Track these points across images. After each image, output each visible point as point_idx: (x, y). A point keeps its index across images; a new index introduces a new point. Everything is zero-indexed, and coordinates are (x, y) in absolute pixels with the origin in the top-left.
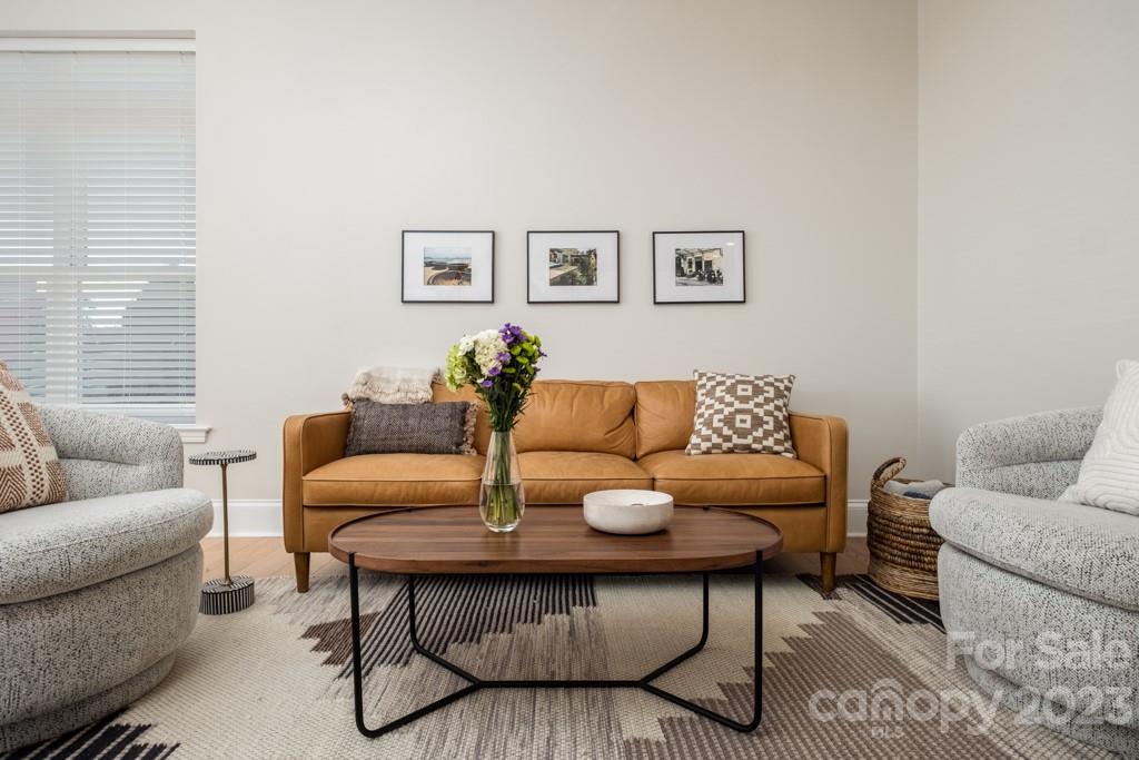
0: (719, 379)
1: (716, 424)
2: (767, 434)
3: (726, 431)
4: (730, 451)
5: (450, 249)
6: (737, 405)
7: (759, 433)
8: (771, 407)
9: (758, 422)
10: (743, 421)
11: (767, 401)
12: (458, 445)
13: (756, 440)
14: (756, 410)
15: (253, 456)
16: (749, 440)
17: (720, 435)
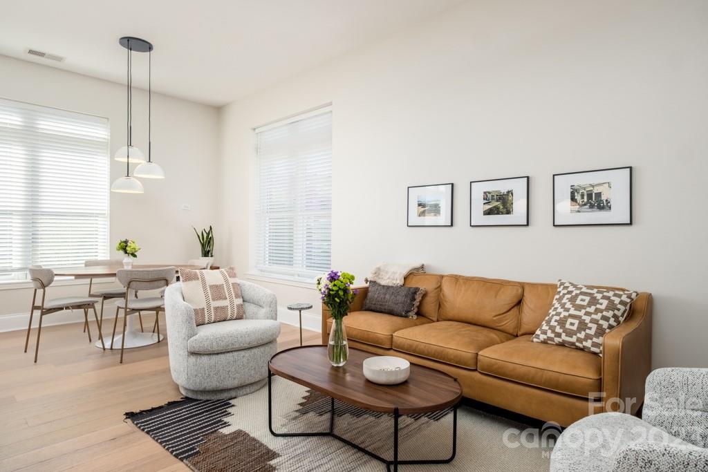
0: (571, 288)
1: (553, 323)
2: (588, 337)
3: (558, 330)
4: (562, 345)
6: (572, 311)
7: (582, 335)
8: (598, 316)
9: (583, 326)
10: (572, 324)
11: (597, 311)
12: (407, 312)
13: (579, 340)
14: (584, 317)
15: (311, 307)
16: (574, 339)
17: (553, 331)
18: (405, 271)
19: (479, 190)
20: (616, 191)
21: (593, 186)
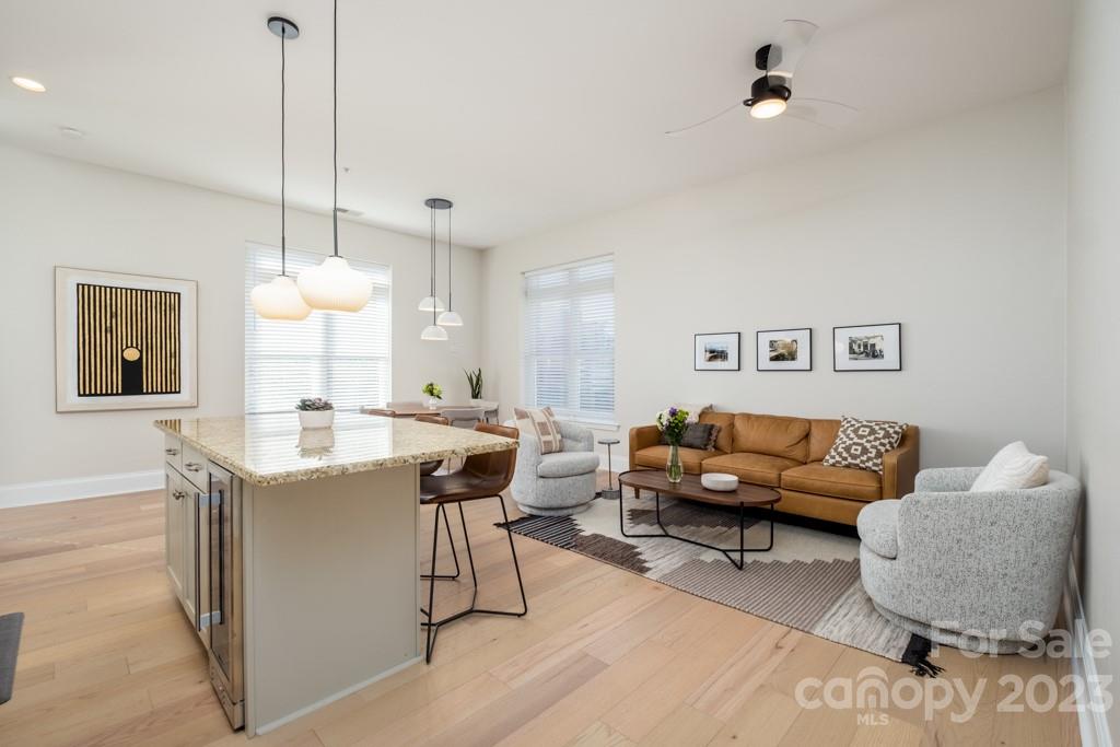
0: (853, 422)
1: (840, 450)
2: (869, 459)
3: (845, 454)
4: (848, 466)
5: (718, 343)
6: (856, 440)
7: (864, 458)
8: (877, 443)
9: (865, 451)
10: (856, 450)
11: (876, 439)
12: (706, 445)
13: (862, 462)
14: (866, 444)
15: (619, 442)
16: (858, 461)
17: (841, 456)
18: (699, 411)
19: (765, 339)
20: (887, 342)
21: (869, 338)
